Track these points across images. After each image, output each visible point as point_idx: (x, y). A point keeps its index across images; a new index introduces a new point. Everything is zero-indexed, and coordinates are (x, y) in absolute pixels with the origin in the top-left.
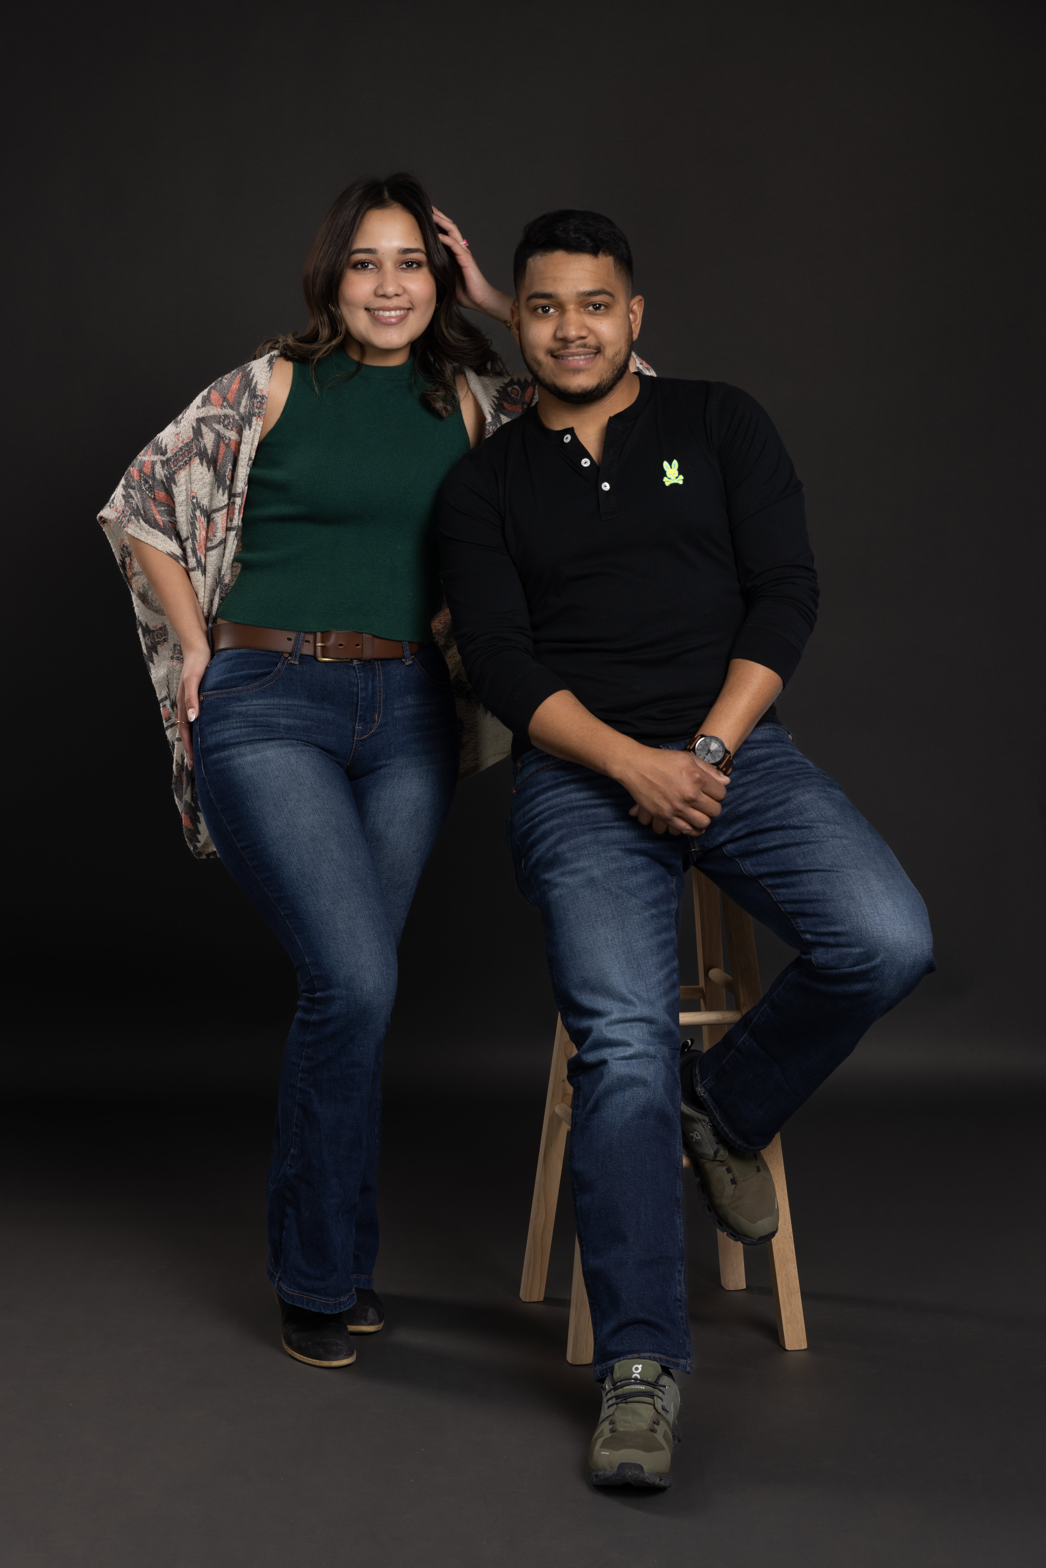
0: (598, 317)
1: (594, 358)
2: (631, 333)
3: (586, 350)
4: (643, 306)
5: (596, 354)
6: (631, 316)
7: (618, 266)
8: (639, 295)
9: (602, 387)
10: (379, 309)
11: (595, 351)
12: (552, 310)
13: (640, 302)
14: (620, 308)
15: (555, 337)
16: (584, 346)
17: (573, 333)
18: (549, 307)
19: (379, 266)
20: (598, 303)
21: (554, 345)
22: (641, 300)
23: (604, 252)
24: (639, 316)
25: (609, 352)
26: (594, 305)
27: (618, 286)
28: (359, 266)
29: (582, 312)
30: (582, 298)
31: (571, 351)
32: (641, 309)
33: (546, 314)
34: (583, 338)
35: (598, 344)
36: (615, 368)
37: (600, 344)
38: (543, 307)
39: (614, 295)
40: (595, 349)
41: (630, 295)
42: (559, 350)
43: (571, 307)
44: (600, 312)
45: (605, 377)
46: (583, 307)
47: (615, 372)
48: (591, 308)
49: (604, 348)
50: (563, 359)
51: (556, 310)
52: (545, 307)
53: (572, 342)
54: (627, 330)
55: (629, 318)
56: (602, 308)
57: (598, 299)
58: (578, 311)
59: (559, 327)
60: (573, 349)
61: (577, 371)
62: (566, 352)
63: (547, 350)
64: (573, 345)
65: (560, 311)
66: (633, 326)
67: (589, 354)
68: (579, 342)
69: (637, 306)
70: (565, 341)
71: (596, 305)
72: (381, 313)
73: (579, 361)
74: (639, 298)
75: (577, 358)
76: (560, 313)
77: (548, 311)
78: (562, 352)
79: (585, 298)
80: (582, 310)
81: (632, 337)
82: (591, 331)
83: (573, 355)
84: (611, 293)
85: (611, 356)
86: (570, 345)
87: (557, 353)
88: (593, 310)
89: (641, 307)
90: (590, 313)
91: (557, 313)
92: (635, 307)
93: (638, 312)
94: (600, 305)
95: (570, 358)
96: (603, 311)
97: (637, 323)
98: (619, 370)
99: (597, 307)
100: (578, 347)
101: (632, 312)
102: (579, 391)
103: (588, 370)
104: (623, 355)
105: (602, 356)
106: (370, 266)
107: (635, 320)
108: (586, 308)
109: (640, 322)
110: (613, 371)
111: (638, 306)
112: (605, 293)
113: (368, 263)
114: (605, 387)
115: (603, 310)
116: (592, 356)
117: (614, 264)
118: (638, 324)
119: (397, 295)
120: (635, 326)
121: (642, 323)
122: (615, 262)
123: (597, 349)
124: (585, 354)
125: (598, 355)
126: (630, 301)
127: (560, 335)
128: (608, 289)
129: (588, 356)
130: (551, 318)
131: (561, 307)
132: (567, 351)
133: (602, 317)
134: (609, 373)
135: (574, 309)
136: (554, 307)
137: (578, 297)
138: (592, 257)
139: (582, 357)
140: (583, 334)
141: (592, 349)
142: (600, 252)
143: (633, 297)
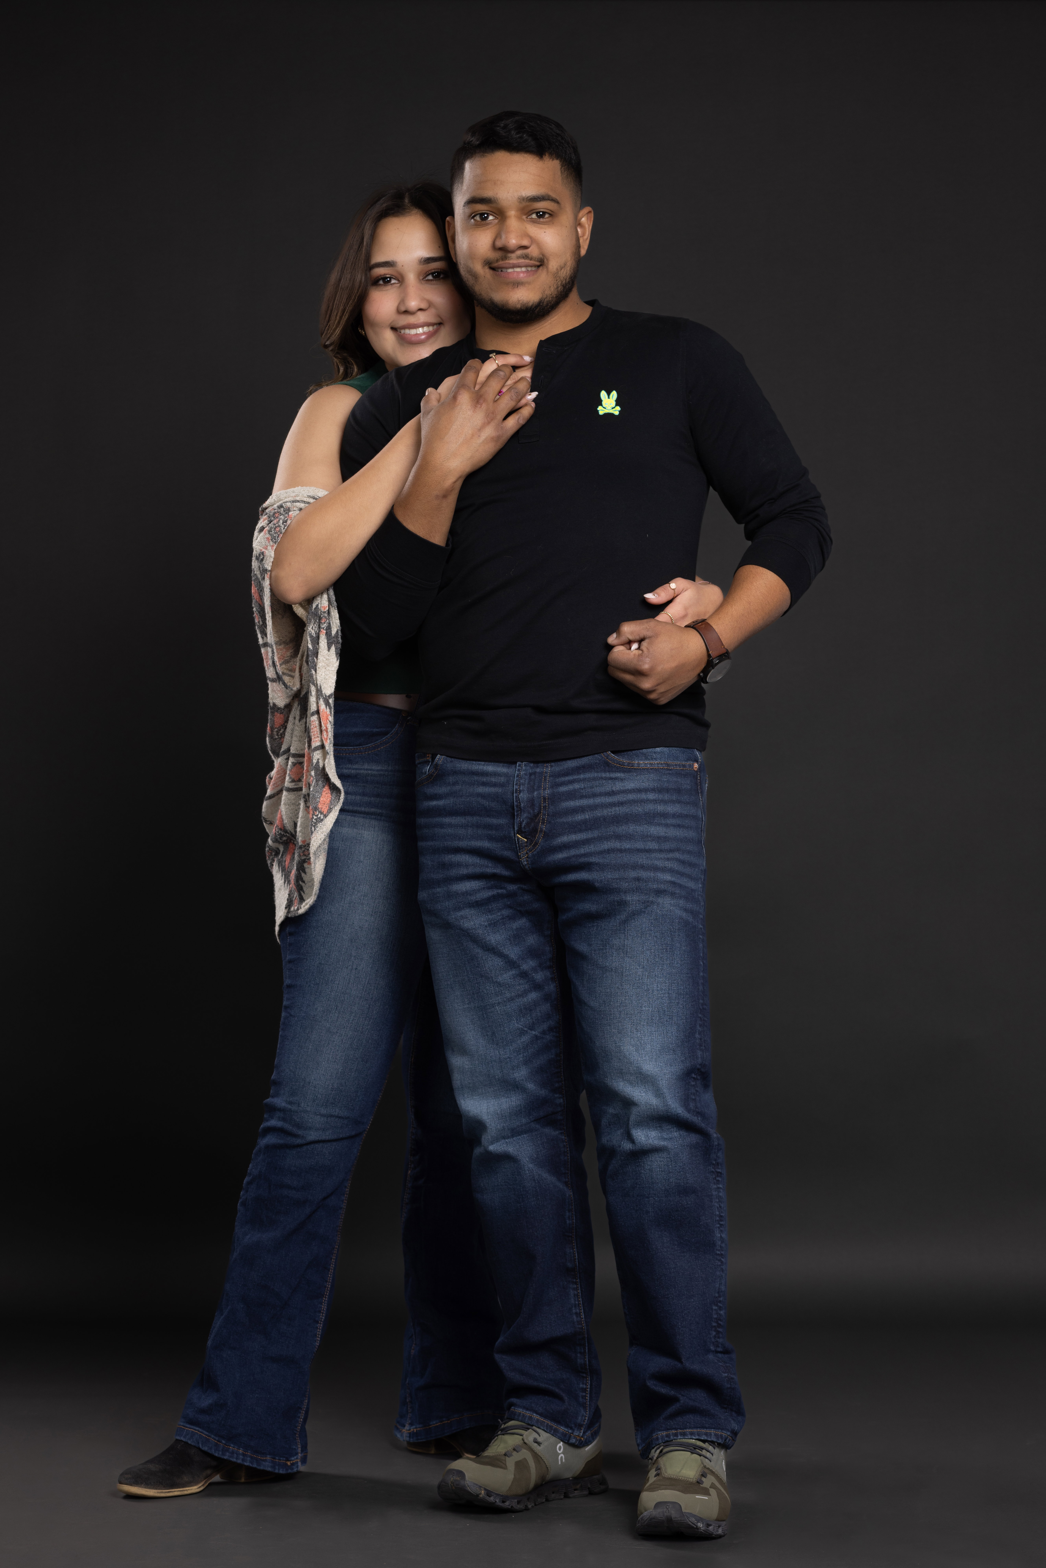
0: (541, 225)
1: (536, 271)
2: (578, 247)
3: (527, 261)
4: (592, 219)
5: (539, 266)
6: (579, 230)
7: (565, 171)
8: (588, 206)
9: (545, 303)
10: (404, 327)
11: (538, 263)
12: (491, 218)
13: (589, 215)
14: (566, 217)
15: (494, 247)
16: (526, 257)
17: (513, 241)
18: (487, 214)
19: (401, 279)
20: (542, 210)
21: (492, 255)
22: (590, 212)
23: (551, 154)
24: (587, 230)
25: (553, 265)
26: (537, 213)
27: (564, 192)
28: (381, 282)
29: (524, 220)
30: (524, 204)
31: (511, 262)
32: (590, 223)
33: (484, 222)
34: (525, 247)
35: (541, 256)
36: (559, 283)
37: (543, 255)
38: (482, 215)
39: (560, 201)
40: (538, 261)
41: (579, 205)
42: (497, 261)
43: (512, 213)
44: (544, 220)
45: (548, 292)
46: (525, 215)
47: (559, 289)
48: (534, 216)
49: (548, 260)
50: (502, 271)
51: (496, 217)
52: (484, 214)
53: (513, 252)
54: (574, 242)
55: (577, 231)
56: (547, 216)
57: (542, 205)
58: (519, 218)
59: (498, 236)
60: (513, 259)
61: (517, 284)
62: (505, 263)
63: (484, 261)
64: (513, 255)
65: (499, 218)
66: (581, 241)
67: (531, 266)
68: (519, 252)
69: (586, 221)
70: (504, 251)
71: (539, 212)
72: (407, 331)
73: (519, 273)
74: (588, 209)
75: (518, 270)
76: (499, 221)
77: (487, 218)
78: (501, 263)
79: (528, 204)
80: (524, 217)
81: (579, 252)
82: (533, 240)
83: (514, 266)
84: (556, 199)
85: (555, 270)
86: (510, 255)
87: (495, 265)
88: (536, 218)
89: (590, 220)
90: (533, 221)
91: (496, 221)
92: (584, 220)
93: (587, 226)
94: (544, 213)
95: (510, 270)
96: (547, 220)
97: (585, 237)
98: (564, 286)
99: (541, 215)
100: (519, 257)
101: (580, 224)
102: (519, 306)
103: (529, 283)
104: (568, 269)
105: (546, 269)
106: (393, 281)
107: (584, 235)
108: (529, 216)
109: (589, 238)
110: (558, 287)
111: (587, 219)
112: (549, 200)
113: (390, 278)
114: (547, 305)
115: (547, 218)
116: (533, 269)
117: (561, 169)
118: (587, 239)
119: (420, 310)
120: (583, 240)
121: (591, 236)
122: (562, 166)
123: (540, 262)
124: (526, 266)
125: (541, 268)
126: (579, 212)
127: (499, 244)
128: (553, 195)
129: (529, 269)
130: (490, 226)
131: (501, 214)
132: (507, 261)
133: (546, 226)
134: (552, 289)
135: (515, 216)
136: (494, 213)
137: (520, 202)
138: (537, 158)
139: (524, 269)
140: (525, 242)
141: (535, 260)
142: (547, 155)
143: (582, 207)
